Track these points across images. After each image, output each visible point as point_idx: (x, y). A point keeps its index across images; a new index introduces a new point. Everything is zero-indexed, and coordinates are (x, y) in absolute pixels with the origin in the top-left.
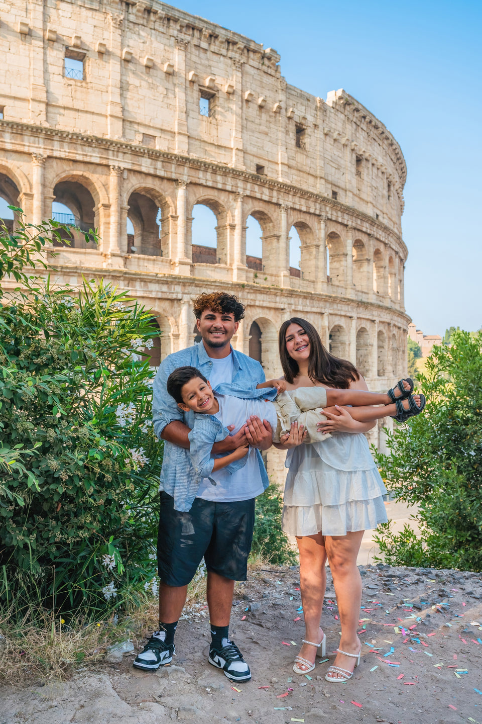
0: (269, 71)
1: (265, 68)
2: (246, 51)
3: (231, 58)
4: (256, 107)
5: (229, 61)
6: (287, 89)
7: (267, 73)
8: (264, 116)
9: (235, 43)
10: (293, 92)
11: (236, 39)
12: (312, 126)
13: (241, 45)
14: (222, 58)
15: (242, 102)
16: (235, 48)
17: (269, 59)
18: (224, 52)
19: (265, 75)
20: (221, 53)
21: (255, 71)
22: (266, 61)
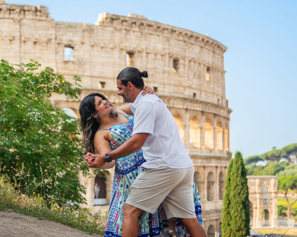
0: (41, 18)
1: (38, 18)
2: (22, 12)
3: (12, 19)
4: (32, 43)
5: (11, 21)
6: (57, 26)
7: (40, 20)
8: (38, 47)
9: (13, 10)
10: (62, 26)
11: (14, 8)
12: (79, 43)
13: (18, 10)
14: (6, 20)
15: (21, 43)
16: (15, 12)
17: (40, 11)
18: (7, 16)
19: (38, 22)
20: (5, 17)
21: (31, 21)
22: (38, 13)
